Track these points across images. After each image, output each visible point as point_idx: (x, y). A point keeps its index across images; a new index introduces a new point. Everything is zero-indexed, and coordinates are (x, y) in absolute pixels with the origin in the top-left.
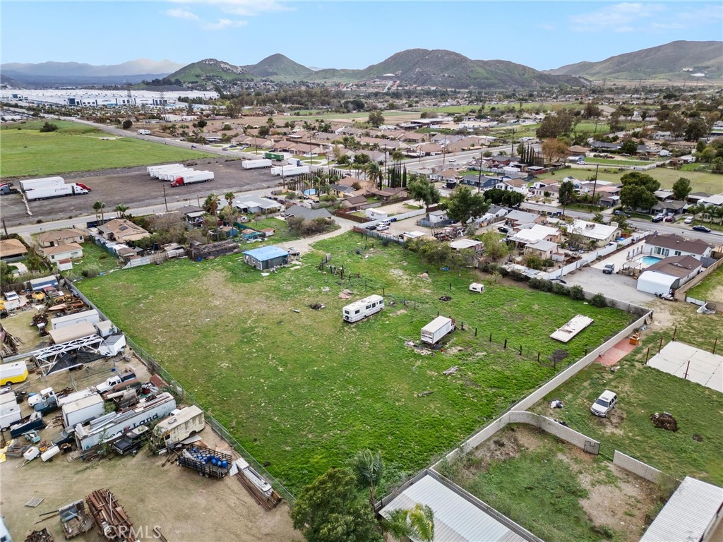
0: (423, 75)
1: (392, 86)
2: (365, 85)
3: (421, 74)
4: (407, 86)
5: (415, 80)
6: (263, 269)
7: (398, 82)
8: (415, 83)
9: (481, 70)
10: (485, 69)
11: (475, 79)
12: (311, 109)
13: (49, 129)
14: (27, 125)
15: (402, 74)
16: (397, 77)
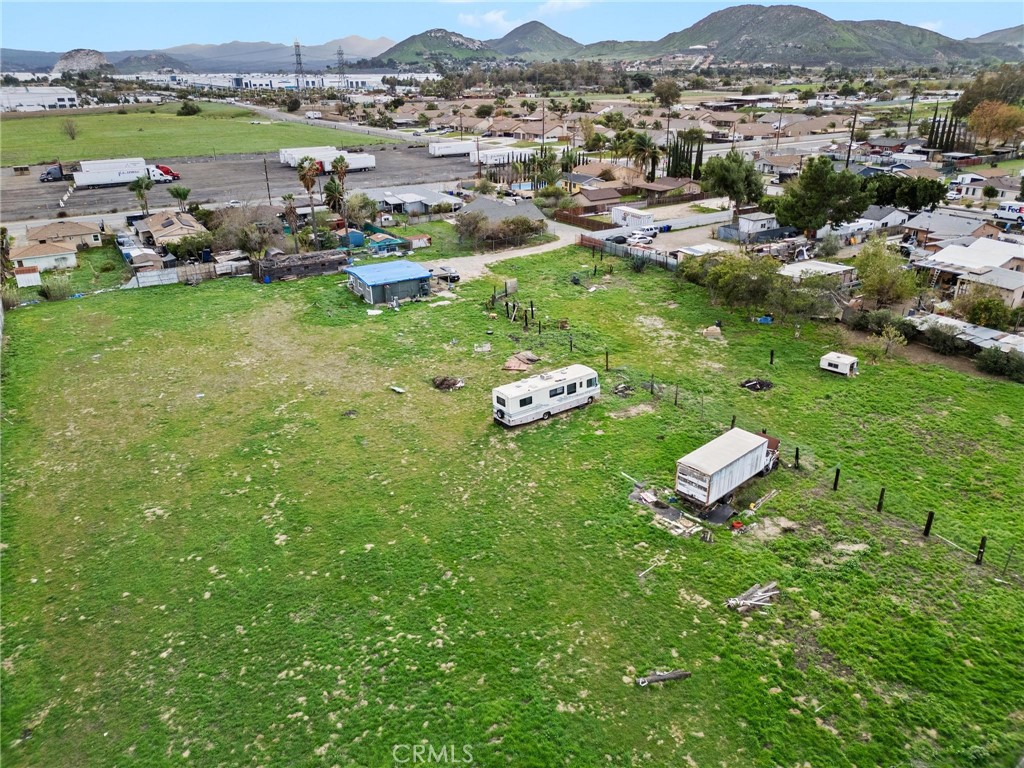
0: (752, 46)
1: (701, 63)
2: (659, 62)
3: (750, 44)
4: (725, 63)
5: (739, 53)
7: (712, 57)
8: (738, 58)
9: (848, 36)
10: (855, 34)
11: (838, 50)
12: (570, 89)
13: (189, 111)
14: (163, 108)
15: (718, 45)
16: (711, 50)
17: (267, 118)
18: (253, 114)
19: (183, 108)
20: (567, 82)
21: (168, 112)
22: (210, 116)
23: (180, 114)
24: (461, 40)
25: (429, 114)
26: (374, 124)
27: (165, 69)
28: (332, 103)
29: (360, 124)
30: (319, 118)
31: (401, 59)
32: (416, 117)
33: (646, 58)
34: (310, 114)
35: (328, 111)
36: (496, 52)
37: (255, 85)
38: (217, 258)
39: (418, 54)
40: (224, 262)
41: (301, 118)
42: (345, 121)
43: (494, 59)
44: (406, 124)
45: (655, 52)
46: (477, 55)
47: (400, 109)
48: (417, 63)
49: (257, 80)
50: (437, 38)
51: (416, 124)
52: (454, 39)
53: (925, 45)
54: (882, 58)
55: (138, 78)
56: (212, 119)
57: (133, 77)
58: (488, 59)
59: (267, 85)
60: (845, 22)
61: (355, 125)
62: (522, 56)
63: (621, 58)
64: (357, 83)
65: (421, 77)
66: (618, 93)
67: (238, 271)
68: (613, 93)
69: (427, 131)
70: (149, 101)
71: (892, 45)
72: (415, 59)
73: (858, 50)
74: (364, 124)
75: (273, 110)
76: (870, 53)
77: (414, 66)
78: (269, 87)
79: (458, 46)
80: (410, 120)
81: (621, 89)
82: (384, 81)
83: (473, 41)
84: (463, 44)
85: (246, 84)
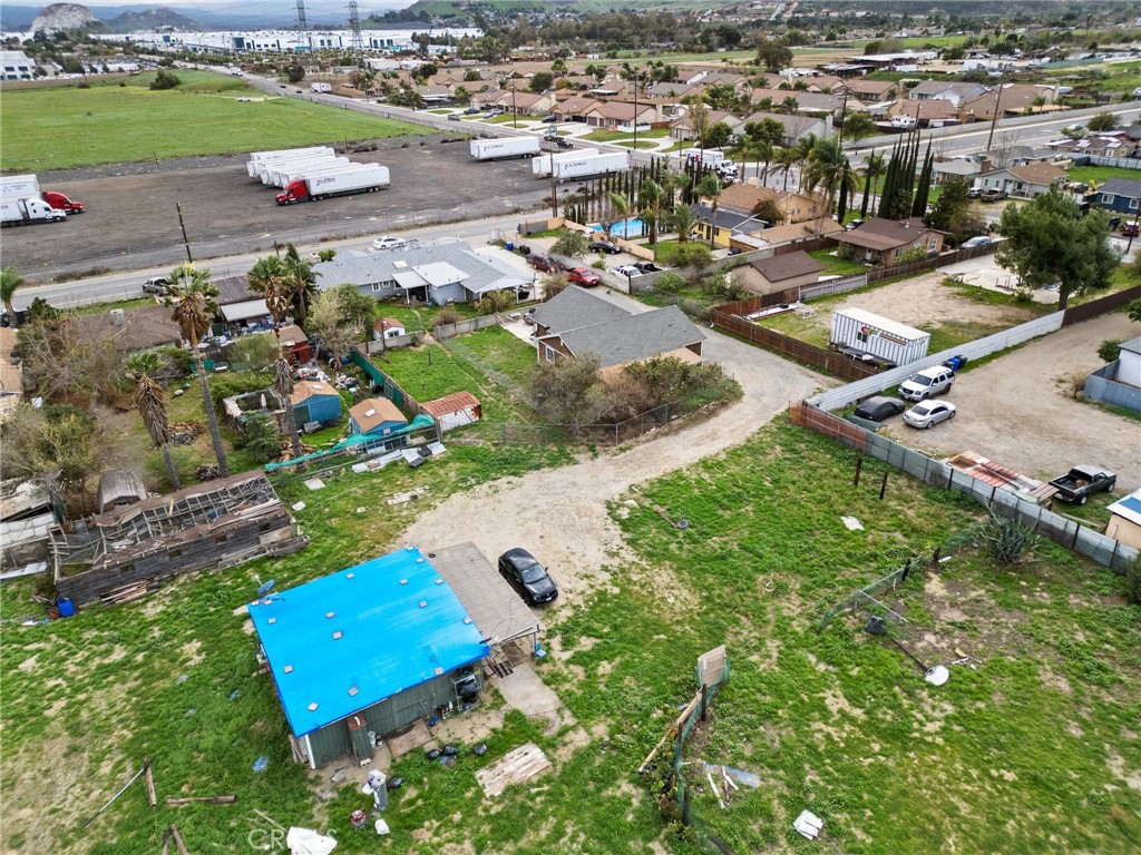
1: (783, 12)
12: (639, 47)
14: (137, 78)
19: (159, 78)
20: (637, 38)
21: (141, 84)
22: (191, 89)
23: (154, 87)
25: (470, 86)
26: (397, 102)
28: (347, 70)
29: (379, 102)
30: (327, 92)
32: (453, 90)
33: (719, 6)
34: (316, 86)
35: (340, 82)
37: (259, 46)
39: (454, 5)
42: (360, 96)
44: (439, 103)
46: (524, 5)
47: (431, 80)
48: (453, 15)
49: (262, 40)
51: (453, 101)
55: (127, 38)
56: (192, 94)
57: (121, 38)
59: (273, 45)
61: (373, 102)
62: (575, 6)
63: (690, 7)
65: (458, 33)
66: (700, 52)
68: (693, 51)
69: (466, 113)
70: (121, 70)
74: (384, 102)
77: (448, 20)
80: (444, 95)
81: (704, 47)
82: (415, 38)
85: (248, 44)
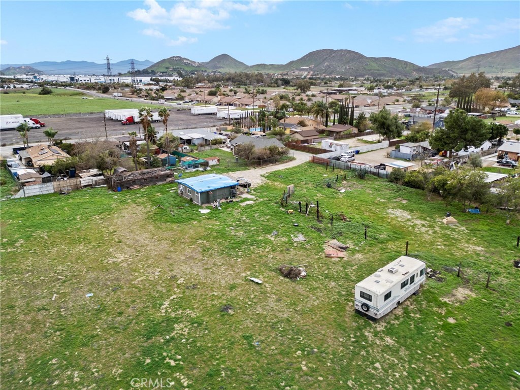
0: (330, 67)
2: (287, 74)
4: (318, 75)
5: (324, 71)
6: (202, 203)
7: (312, 72)
8: (324, 73)
9: (374, 64)
10: (377, 63)
11: (369, 70)
12: (249, 85)
13: (45, 92)
14: (30, 90)
15: (314, 67)
16: (311, 69)
17: (91, 96)
18: (83, 94)
19: (42, 91)
20: (248, 82)
21: (33, 93)
22: (57, 95)
23: (40, 94)
24: (189, 62)
25: (183, 94)
26: (153, 99)
27: (30, 73)
28: (127, 89)
29: (145, 99)
30: (120, 96)
31: (158, 70)
32: (176, 95)
33: (281, 72)
34: (115, 94)
35: (125, 93)
36: (206, 68)
37: (81, 81)
38: (81, 175)
39: (167, 68)
40: (86, 178)
41: (111, 96)
42: (136, 98)
43: (206, 71)
44: (172, 99)
45: (285, 69)
46: (197, 69)
47: (165, 92)
48: (166, 72)
49: (82, 78)
50: (177, 60)
51: (177, 99)
52: (185, 61)
53: (408, 69)
54: (390, 74)
55: (14, 77)
56: (59, 97)
57: (12, 77)
58: (202, 71)
59: (88, 81)
60: (371, 58)
61: (142, 100)
62: (219, 70)
63: (268, 72)
64: (137, 80)
65: (171, 79)
66: (274, 87)
67: (97, 183)
68: (271, 87)
69: (184, 103)
70: (22, 87)
71: (393, 68)
72: (166, 70)
73: (378, 70)
74: (147, 99)
75: (94, 92)
76: (384, 72)
77: (165, 74)
78: (89, 82)
79: (187, 65)
80: (173, 97)
81: (276, 85)
82: (151, 80)
83: (194, 62)
84: (189, 64)
85: (76, 80)
